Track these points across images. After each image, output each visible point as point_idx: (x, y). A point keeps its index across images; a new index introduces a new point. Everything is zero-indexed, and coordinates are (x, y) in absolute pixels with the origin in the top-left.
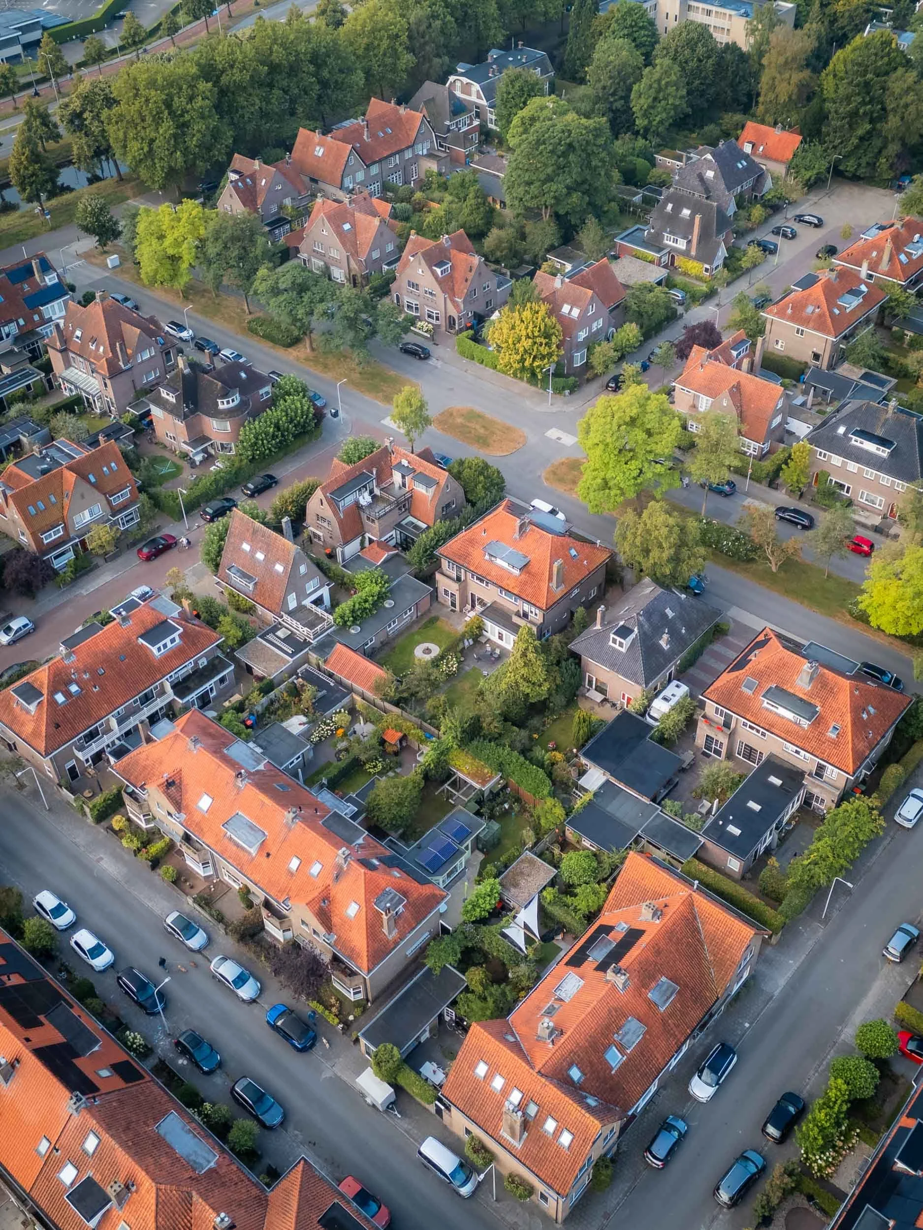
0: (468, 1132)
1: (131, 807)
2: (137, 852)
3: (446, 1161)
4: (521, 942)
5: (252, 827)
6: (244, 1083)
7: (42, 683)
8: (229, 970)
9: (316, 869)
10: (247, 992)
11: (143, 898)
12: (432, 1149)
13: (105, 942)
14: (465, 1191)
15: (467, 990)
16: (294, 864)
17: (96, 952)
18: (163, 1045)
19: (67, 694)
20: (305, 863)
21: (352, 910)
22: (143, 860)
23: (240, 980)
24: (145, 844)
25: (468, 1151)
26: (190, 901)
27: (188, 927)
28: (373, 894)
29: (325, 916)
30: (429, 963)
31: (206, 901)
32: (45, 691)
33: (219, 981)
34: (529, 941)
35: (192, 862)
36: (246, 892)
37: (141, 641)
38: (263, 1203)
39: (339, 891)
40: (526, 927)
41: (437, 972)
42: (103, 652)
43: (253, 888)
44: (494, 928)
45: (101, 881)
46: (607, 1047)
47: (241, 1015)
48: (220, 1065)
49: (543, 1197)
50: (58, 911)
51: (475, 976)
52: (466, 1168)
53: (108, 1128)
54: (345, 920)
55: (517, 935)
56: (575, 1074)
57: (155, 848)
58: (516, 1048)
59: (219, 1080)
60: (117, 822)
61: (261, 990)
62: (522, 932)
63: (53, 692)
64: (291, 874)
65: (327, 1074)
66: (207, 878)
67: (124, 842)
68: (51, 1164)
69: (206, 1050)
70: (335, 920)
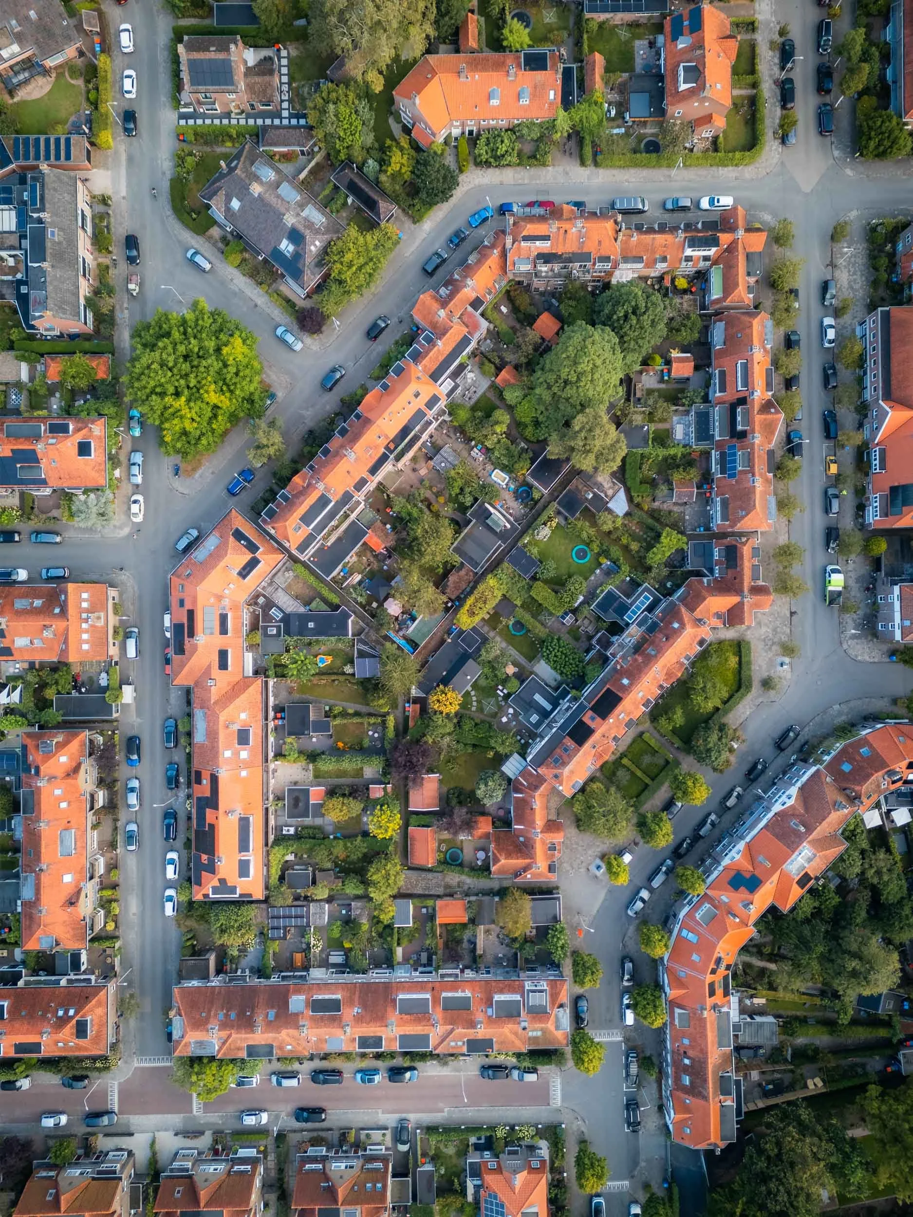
0: (114, 644)
1: (98, 927)
2: (116, 900)
3: (131, 644)
4: (18, 691)
5: (62, 842)
6: (168, 745)
7: (71, 1028)
8: (133, 799)
9: (58, 792)
10: (135, 784)
11: (135, 875)
12: (131, 652)
13: (165, 862)
14: (136, 630)
15: (59, 693)
16: (64, 805)
17: (172, 861)
18: (182, 793)
19: (66, 1012)
20: (60, 800)
21: (63, 759)
22: (118, 894)
23: (132, 790)
24: (110, 901)
25: (120, 638)
26: (118, 851)
27: (130, 838)
28: (48, 756)
29: (76, 769)
30: (60, 719)
31: (113, 845)
32: (74, 1022)
33: (140, 799)
34: (14, 688)
35: (101, 869)
36: (94, 827)
37: (6, 1016)
38: (197, 683)
39: (60, 773)
40: (9, 695)
41: (61, 712)
42: (29, 1023)
43: (89, 825)
44: (21, 707)
45: (143, 902)
46: (36, 608)
47: (146, 777)
48: (170, 763)
49: (114, 599)
50: (170, 899)
51: (50, 693)
52: (128, 636)
53: (217, 752)
54: (71, 759)
55: (16, 696)
56: (57, 611)
57: (107, 893)
58: (66, 642)
59: (176, 759)
60: (111, 926)
61: (129, 779)
62: (12, 695)
63: (72, 1017)
64: (69, 804)
65: (139, 720)
66: (102, 855)
67: (117, 912)
68: (247, 765)
69: (169, 773)
70: (74, 764)
